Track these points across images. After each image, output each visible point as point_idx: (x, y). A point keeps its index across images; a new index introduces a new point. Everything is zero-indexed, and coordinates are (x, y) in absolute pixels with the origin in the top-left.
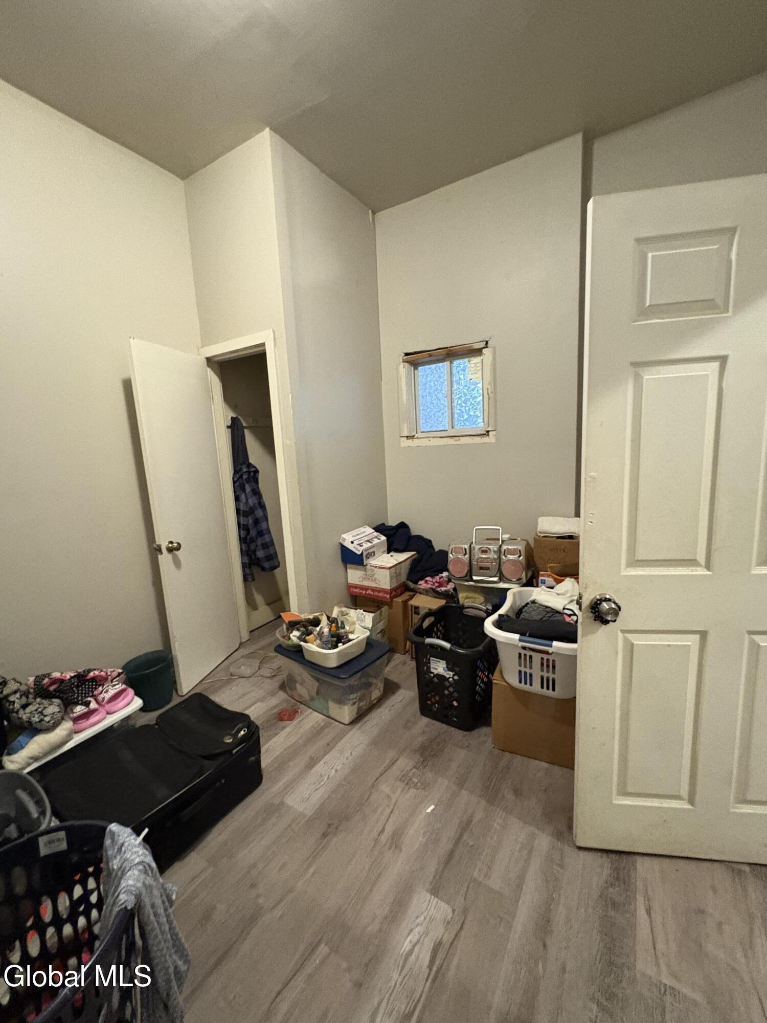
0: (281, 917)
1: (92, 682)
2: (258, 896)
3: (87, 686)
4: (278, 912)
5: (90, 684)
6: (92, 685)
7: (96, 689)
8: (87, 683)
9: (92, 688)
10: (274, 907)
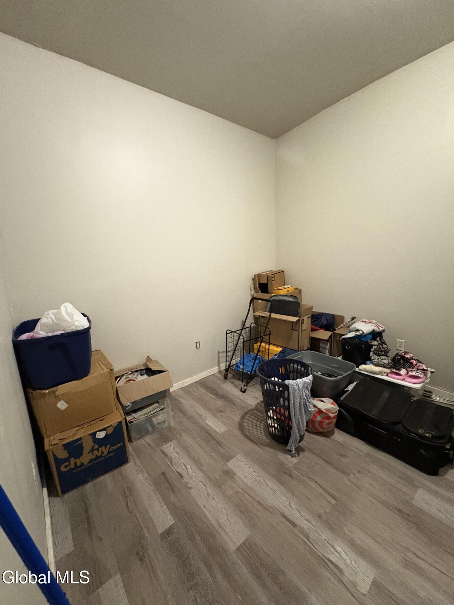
0: (345, 483)
1: (411, 364)
2: (354, 474)
3: (407, 364)
4: (347, 482)
5: (410, 365)
6: (410, 366)
7: (410, 368)
8: (408, 363)
9: (409, 367)
10: (350, 481)
